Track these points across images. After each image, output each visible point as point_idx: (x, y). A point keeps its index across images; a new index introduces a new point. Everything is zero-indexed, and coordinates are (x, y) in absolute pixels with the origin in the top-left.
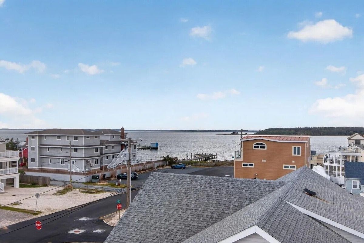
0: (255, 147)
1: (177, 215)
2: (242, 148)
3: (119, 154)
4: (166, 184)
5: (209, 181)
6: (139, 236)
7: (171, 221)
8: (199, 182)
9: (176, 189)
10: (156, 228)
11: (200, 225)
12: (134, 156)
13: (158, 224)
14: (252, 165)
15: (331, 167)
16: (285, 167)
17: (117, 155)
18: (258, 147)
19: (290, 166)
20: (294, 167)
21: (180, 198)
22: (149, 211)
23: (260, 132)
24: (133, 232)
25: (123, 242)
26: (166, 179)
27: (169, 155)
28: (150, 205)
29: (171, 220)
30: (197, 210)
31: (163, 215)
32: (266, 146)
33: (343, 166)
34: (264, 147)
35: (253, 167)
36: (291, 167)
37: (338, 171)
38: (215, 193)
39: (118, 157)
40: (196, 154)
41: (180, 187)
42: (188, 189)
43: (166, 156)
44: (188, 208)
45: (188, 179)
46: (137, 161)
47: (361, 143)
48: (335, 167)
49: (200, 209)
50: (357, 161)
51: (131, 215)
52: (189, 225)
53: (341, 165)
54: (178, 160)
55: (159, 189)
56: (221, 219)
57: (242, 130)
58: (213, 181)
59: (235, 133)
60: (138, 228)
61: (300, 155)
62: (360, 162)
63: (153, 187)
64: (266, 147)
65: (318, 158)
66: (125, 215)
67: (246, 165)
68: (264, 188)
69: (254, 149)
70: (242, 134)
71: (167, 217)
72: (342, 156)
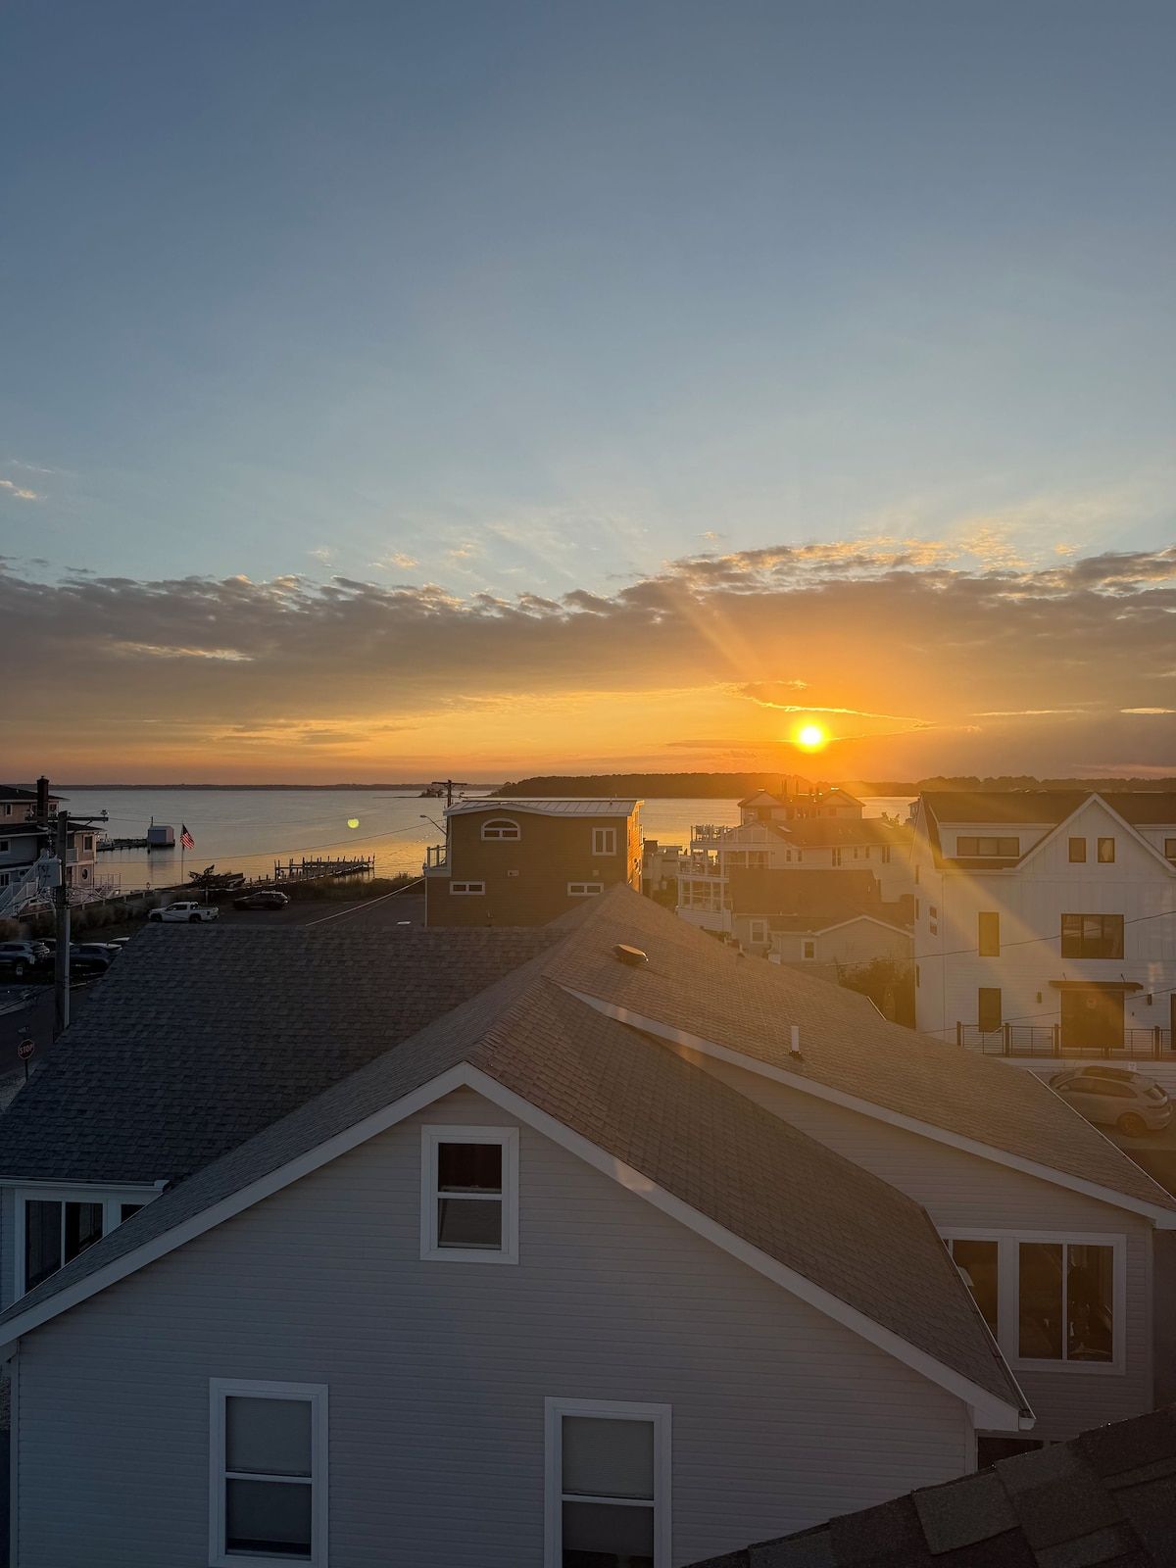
0: (487, 834)
1: (228, 1058)
2: (450, 835)
3: (27, 867)
4: (191, 959)
5: (337, 941)
6: (90, 1139)
7: (205, 1081)
8: (304, 946)
9: (227, 974)
10: (153, 1106)
11: (304, 1083)
12: (85, 876)
13: (159, 1093)
14: (478, 888)
15: (697, 885)
16: (574, 889)
17: (23, 873)
18: (496, 834)
19: (586, 885)
20: (597, 889)
21: (237, 1005)
22: (127, 1055)
23: (508, 790)
24: (69, 1130)
25: (32, 1165)
26: (193, 944)
27: (213, 867)
28: (133, 1034)
29: (204, 1077)
30: (295, 1036)
31: (177, 1064)
32: (518, 829)
33: (727, 880)
34: (515, 834)
35: (483, 893)
36: (590, 889)
37: (715, 896)
38: (355, 979)
39: (23, 878)
40: (307, 860)
41: (238, 968)
42: (266, 971)
43: (202, 873)
44: (263, 1033)
45: (269, 940)
46: (98, 890)
47: (773, 817)
48: (708, 885)
49: (305, 1032)
50: (761, 866)
51: (64, 1073)
52: (268, 1086)
53: (723, 879)
54: (247, 881)
55: (165, 978)
56: (373, 1058)
57: (450, 781)
58: (348, 941)
59: (431, 791)
60: (88, 1115)
61: (614, 853)
62: (770, 868)
63: (144, 974)
64: (519, 834)
65: (664, 861)
66: (39, 1074)
67: (463, 888)
68: (504, 952)
69: (483, 838)
70: (449, 796)
71: (191, 1068)
72: (725, 852)
